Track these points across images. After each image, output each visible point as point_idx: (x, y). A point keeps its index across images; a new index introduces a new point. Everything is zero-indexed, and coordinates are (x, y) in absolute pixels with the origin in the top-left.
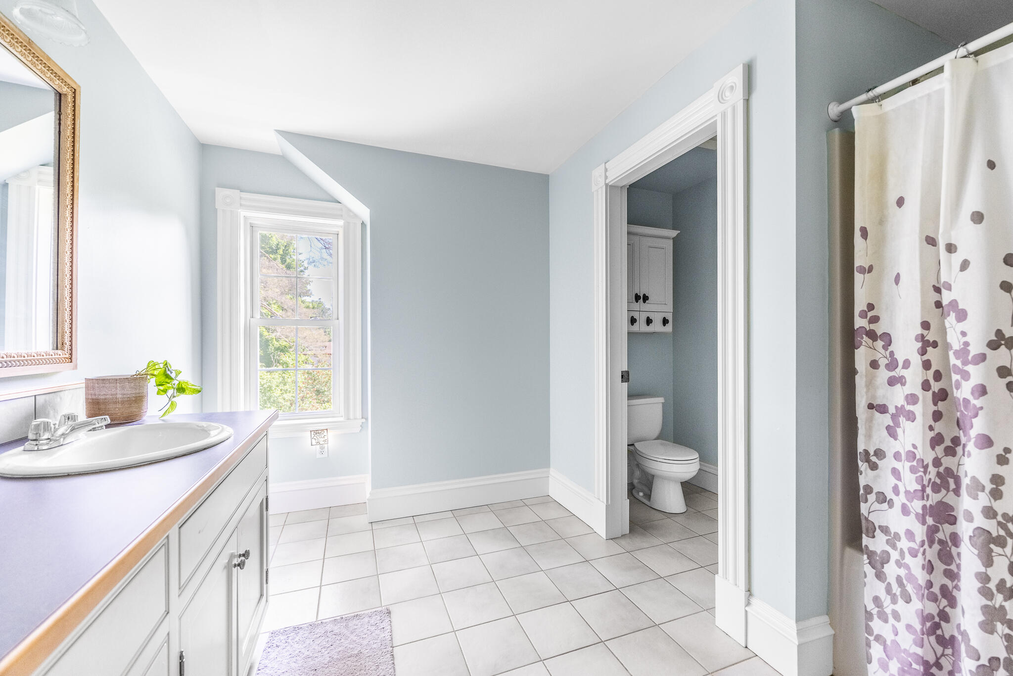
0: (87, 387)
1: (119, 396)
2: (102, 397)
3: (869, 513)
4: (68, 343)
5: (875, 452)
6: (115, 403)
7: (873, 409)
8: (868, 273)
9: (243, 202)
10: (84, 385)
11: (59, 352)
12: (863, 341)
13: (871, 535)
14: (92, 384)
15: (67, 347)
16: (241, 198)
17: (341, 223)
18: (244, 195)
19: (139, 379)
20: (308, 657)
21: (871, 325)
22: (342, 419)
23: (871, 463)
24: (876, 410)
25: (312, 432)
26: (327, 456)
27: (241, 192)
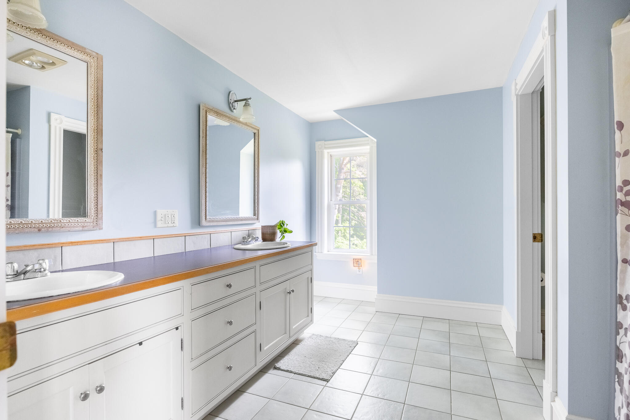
0: (262, 229)
1: (268, 232)
2: (264, 232)
3: (620, 343)
4: (257, 214)
5: (626, 297)
6: (268, 234)
7: (626, 263)
8: (623, 156)
9: (326, 146)
10: (261, 228)
11: (255, 217)
12: (619, 210)
13: (620, 361)
14: (263, 228)
15: (257, 215)
16: (325, 144)
17: (368, 147)
18: (326, 143)
19: (273, 227)
20: (320, 345)
21: (627, 197)
22: (369, 254)
23: (623, 305)
24: (629, 264)
25: (354, 260)
26: (361, 273)
27: (325, 141)
